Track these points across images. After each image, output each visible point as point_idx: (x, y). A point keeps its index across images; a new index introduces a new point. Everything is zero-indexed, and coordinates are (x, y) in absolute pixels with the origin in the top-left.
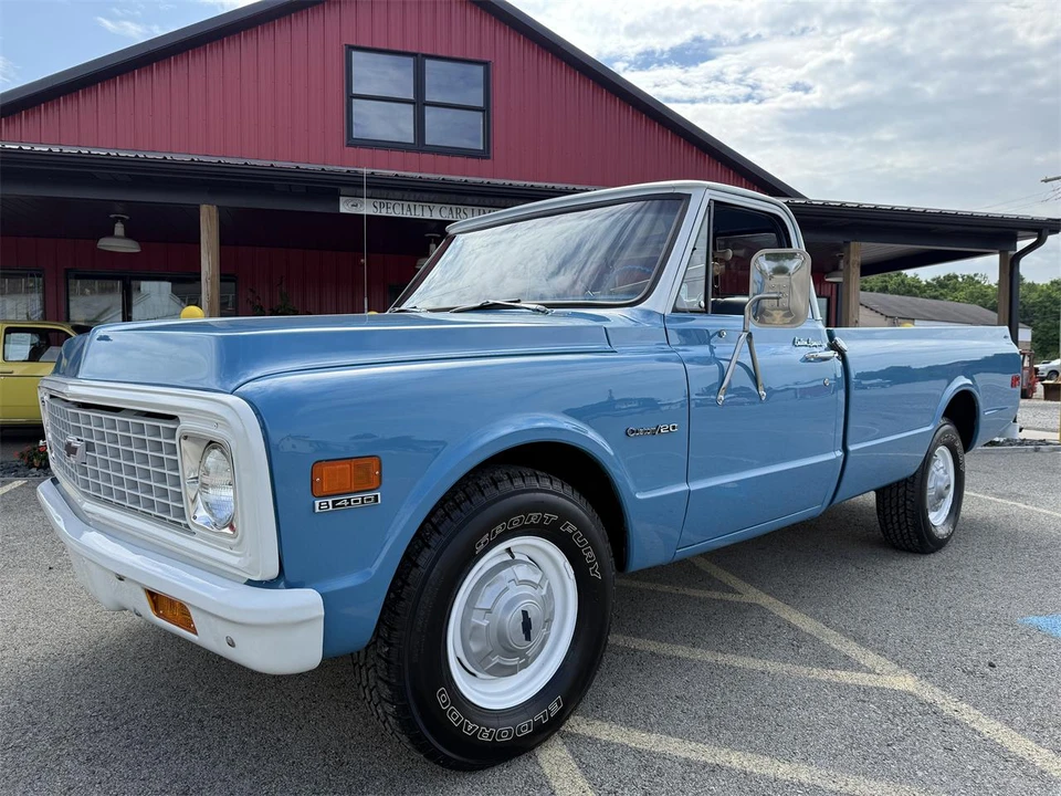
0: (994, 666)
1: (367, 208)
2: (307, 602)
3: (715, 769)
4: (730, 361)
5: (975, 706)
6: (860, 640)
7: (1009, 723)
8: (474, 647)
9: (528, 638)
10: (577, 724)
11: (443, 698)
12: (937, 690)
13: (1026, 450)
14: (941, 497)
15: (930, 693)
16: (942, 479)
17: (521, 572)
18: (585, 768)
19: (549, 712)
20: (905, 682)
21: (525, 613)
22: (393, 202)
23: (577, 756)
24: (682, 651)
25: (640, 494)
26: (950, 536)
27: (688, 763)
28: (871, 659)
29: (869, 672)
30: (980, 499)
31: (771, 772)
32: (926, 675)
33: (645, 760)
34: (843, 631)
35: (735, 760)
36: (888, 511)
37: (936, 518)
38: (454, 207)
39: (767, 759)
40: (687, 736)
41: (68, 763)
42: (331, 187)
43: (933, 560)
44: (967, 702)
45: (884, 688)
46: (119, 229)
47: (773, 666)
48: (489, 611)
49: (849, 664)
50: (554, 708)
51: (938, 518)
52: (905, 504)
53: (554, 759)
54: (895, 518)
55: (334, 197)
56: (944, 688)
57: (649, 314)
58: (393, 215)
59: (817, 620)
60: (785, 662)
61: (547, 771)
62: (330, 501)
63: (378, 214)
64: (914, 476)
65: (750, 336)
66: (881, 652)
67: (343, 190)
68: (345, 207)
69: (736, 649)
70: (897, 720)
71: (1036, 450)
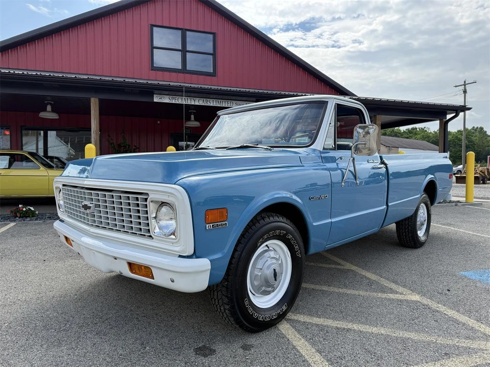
0: (449, 291)
1: (166, 100)
2: (204, 264)
3: (348, 330)
4: (346, 169)
5: (444, 305)
6: (395, 282)
7: (458, 311)
8: (256, 283)
9: (276, 280)
10: (290, 316)
11: (246, 303)
12: (428, 300)
13: (452, 206)
14: (422, 224)
15: (425, 301)
16: (422, 217)
17: (272, 254)
18: (299, 331)
19: (283, 309)
20: (416, 297)
21: (274, 270)
22: (178, 97)
23: (294, 327)
24: (325, 288)
25: (315, 223)
26: (426, 241)
27: (337, 328)
28: (401, 289)
29: (401, 294)
30: (435, 226)
31: (370, 331)
32: (422, 293)
33: (321, 328)
34: (388, 279)
35: (355, 327)
36: (401, 231)
37: (420, 233)
38: (205, 99)
39: (368, 326)
40: (334, 319)
41: (89, 335)
42: (150, 90)
43: (419, 251)
44: (441, 304)
45: (408, 300)
46: (49, 108)
47: (362, 293)
48: (261, 269)
49: (392, 291)
50: (284, 308)
51: (421, 233)
52: (408, 227)
53: (284, 328)
54: (404, 234)
55: (151, 95)
56: (431, 299)
57: (314, 150)
58: (178, 103)
59: (377, 275)
60: (367, 291)
61: (284, 332)
62: (211, 225)
63: (171, 102)
64: (412, 216)
65: (354, 159)
66: (405, 286)
67: (156, 92)
68: (156, 99)
69: (346, 286)
70: (415, 311)
71: (456, 205)
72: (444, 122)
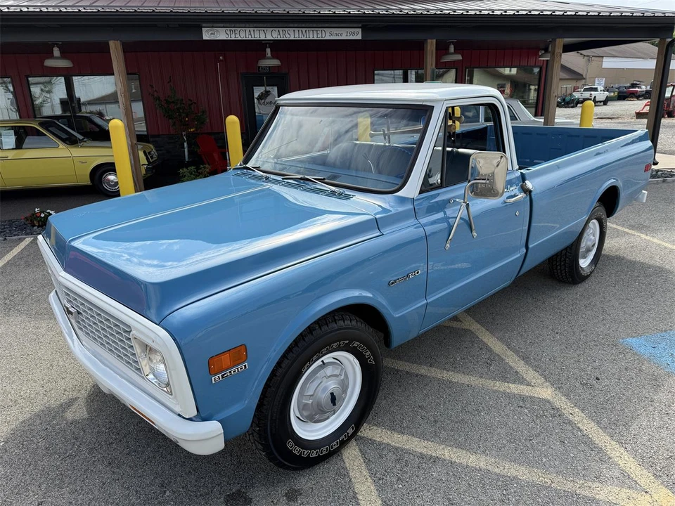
0: (599, 379)
1: (221, 34)
3: (435, 460)
5: (583, 410)
6: (526, 359)
7: (599, 423)
9: (334, 404)
10: (364, 430)
12: (563, 398)
15: (561, 402)
16: (591, 240)
17: (329, 371)
18: (368, 462)
19: (348, 434)
20: (546, 392)
21: (332, 394)
22: (239, 29)
23: (363, 453)
24: (423, 370)
27: (422, 456)
28: (530, 374)
29: (529, 384)
31: (464, 461)
32: (558, 385)
33: (400, 454)
34: (517, 352)
35: (447, 453)
36: (554, 263)
38: (281, 29)
39: (464, 452)
40: (422, 436)
41: (100, 467)
44: (579, 408)
45: (534, 397)
46: (56, 52)
47: (474, 380)
48: (312, 396)
49: (519, 380)
50: (350, 431)
51: (584, 263)
53: (352, 456)
54: (559, 267)
55: (199, 29)
56: (567, 396)
57: (403, 200)
58: (239, 38)
59: (503, 342)
60: (481, 377)
61: (347, 465)
62: (220, 375)
63: (229, 38)
65: (468, 205)
66: (536, 368)
67: (204, 25)
69: (455, 368)
70: (538, 421)
71: (664, 181)
72: (666, 43)
